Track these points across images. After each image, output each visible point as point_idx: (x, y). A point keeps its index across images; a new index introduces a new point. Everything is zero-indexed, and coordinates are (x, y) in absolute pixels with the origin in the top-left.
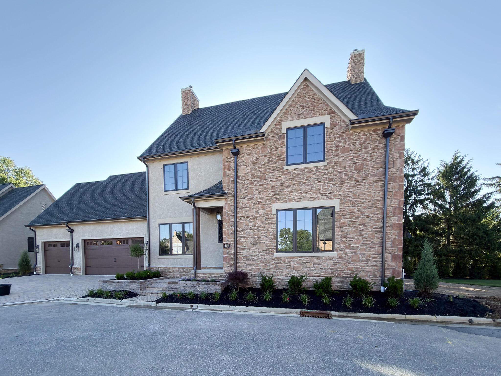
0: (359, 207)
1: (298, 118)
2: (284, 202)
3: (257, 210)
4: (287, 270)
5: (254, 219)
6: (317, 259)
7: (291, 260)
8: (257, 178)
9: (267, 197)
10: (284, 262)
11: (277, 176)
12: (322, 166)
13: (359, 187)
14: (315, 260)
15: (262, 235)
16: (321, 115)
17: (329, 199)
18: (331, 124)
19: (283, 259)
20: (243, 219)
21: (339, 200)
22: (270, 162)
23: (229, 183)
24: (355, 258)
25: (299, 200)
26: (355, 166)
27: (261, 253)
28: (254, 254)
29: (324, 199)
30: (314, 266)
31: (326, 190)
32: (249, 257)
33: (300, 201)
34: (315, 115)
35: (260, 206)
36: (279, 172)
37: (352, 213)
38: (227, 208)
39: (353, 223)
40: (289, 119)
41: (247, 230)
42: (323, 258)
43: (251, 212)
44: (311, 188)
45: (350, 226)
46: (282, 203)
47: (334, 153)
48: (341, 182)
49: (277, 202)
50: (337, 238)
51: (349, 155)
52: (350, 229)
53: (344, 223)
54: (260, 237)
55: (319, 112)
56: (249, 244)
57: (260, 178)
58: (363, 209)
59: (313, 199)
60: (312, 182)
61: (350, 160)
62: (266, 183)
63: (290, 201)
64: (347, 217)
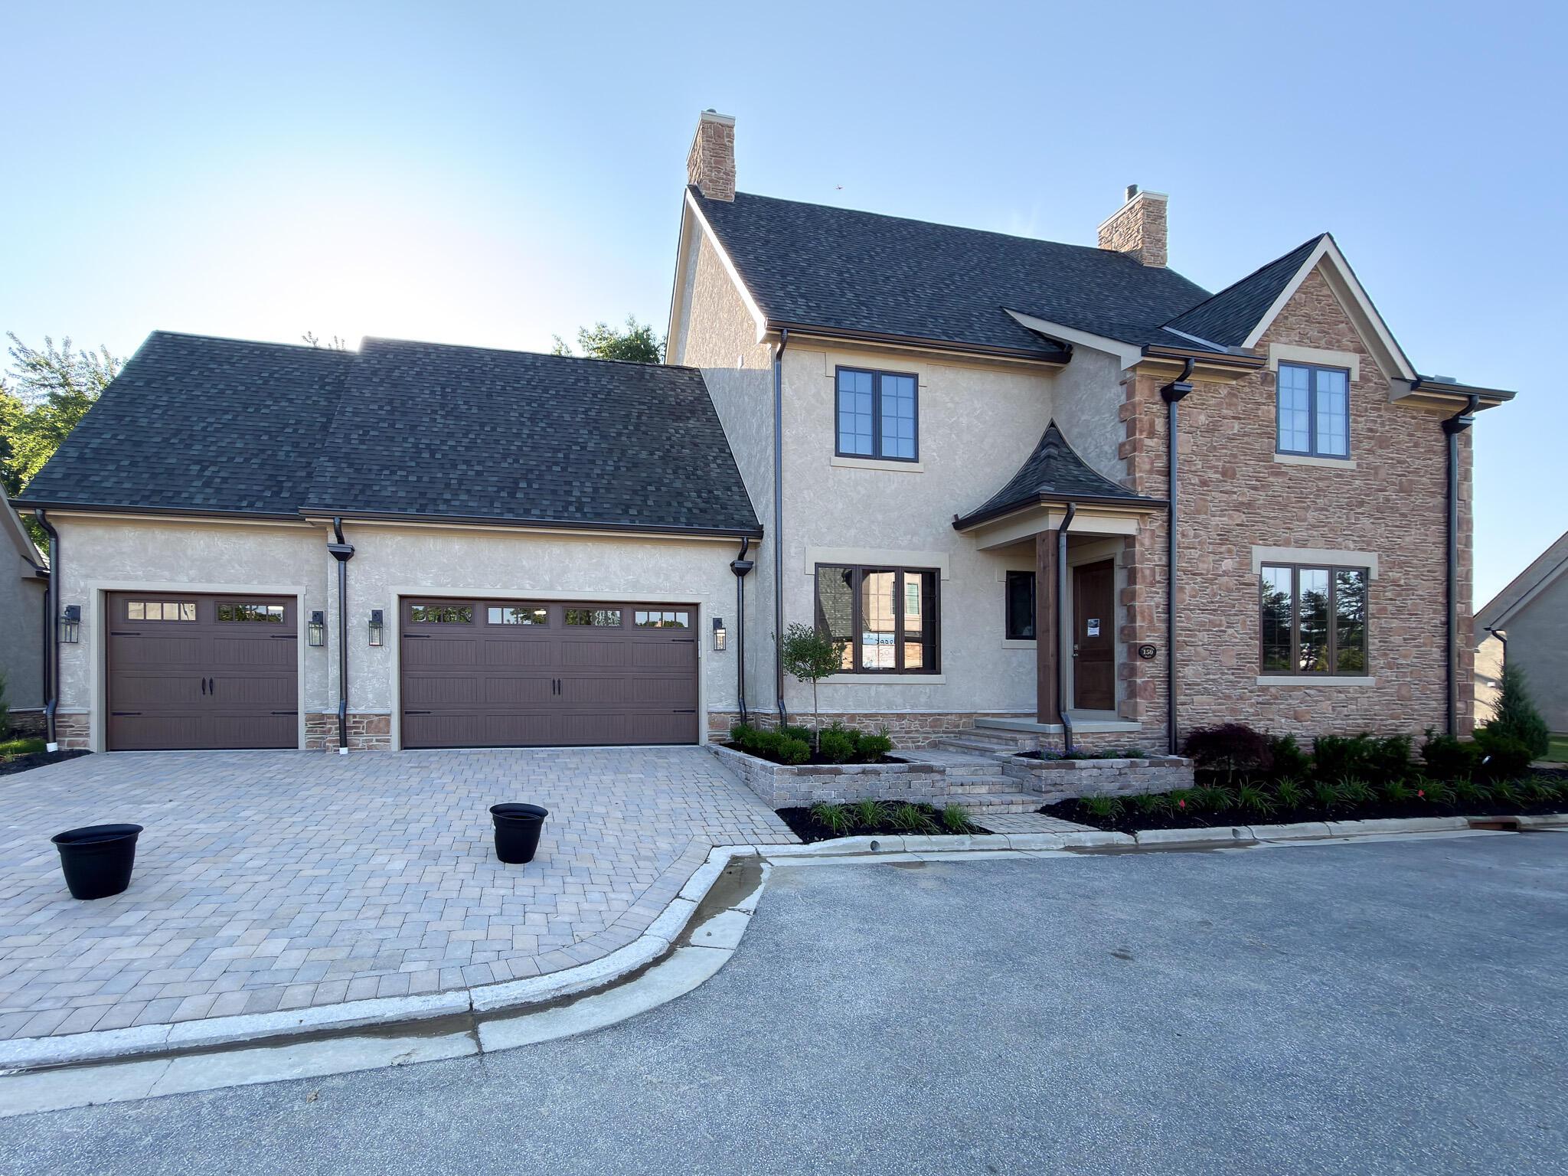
0: (1408, 574)
1: (1300, 343)
2: (1275, 545)
3: (1217, 557)
4: (1283, 720)
5: (1211, 582)
6: (1340, 692)
7: (1290, 696)
8: (1216, 472)
9: (1238, 525)
10: (1277, 698)
11: (1261, 475)
12: (1346, 470)
13: (1406, 531)
14: (1335, 694)
15: (1228, 627)
16: (1342, 348)
17: (1360, 549)
18: (1362, 377)
19: (1273, 690)
20: (1184, 577)
21: (1376, 554)
22: (1244, 436)
23: (1151, 472)
24: (1404, 691)
25: (1302, 544)
26: (1401, 482)
27: (1227, 674)
28: (1212, 677)
29: (1348, 549)
30: (1333, 710)
31: (1353, 527)
32: (1199, 685)
33: (1304, 546)
34: (1329, 346)
35: (1224, 548)
36: (1264, 466)
37: (1397, 588)
38: (1147, 542)
39: (1400, 610)
40: (1283, 339)
41: (1194, 609)
42: (1351, 690)
43: (1204, 562)
44: (1327, 518)
45: (1394, 616)
46: (1270, 545)
47: (1366, 445)
48: (1379, 515)
49: (1261, 542)
50: (1374, 644)
51: (1391, 455)
52: (1395, 623)
53: (1384, 609)
54: (1225, 632)
55: (1338, 341)
56: (1200, 649)
57: (1224, 474)
58: (1413, 582)
59: (1332, 545)
60: (1327, 503)
61: (1392, 466)
62: (1235, 490)
63: (1287, 543)
64: (1389, 595)
